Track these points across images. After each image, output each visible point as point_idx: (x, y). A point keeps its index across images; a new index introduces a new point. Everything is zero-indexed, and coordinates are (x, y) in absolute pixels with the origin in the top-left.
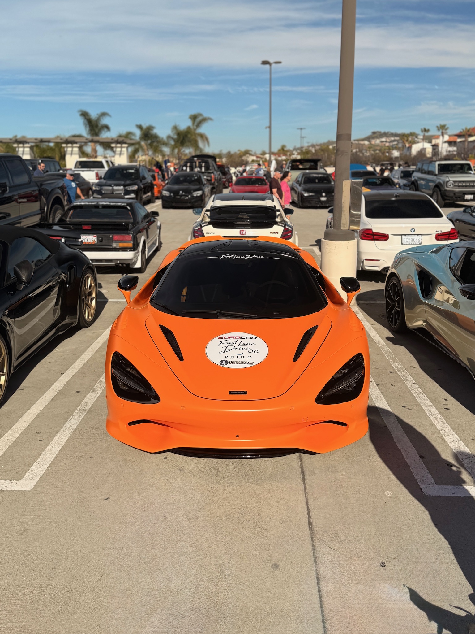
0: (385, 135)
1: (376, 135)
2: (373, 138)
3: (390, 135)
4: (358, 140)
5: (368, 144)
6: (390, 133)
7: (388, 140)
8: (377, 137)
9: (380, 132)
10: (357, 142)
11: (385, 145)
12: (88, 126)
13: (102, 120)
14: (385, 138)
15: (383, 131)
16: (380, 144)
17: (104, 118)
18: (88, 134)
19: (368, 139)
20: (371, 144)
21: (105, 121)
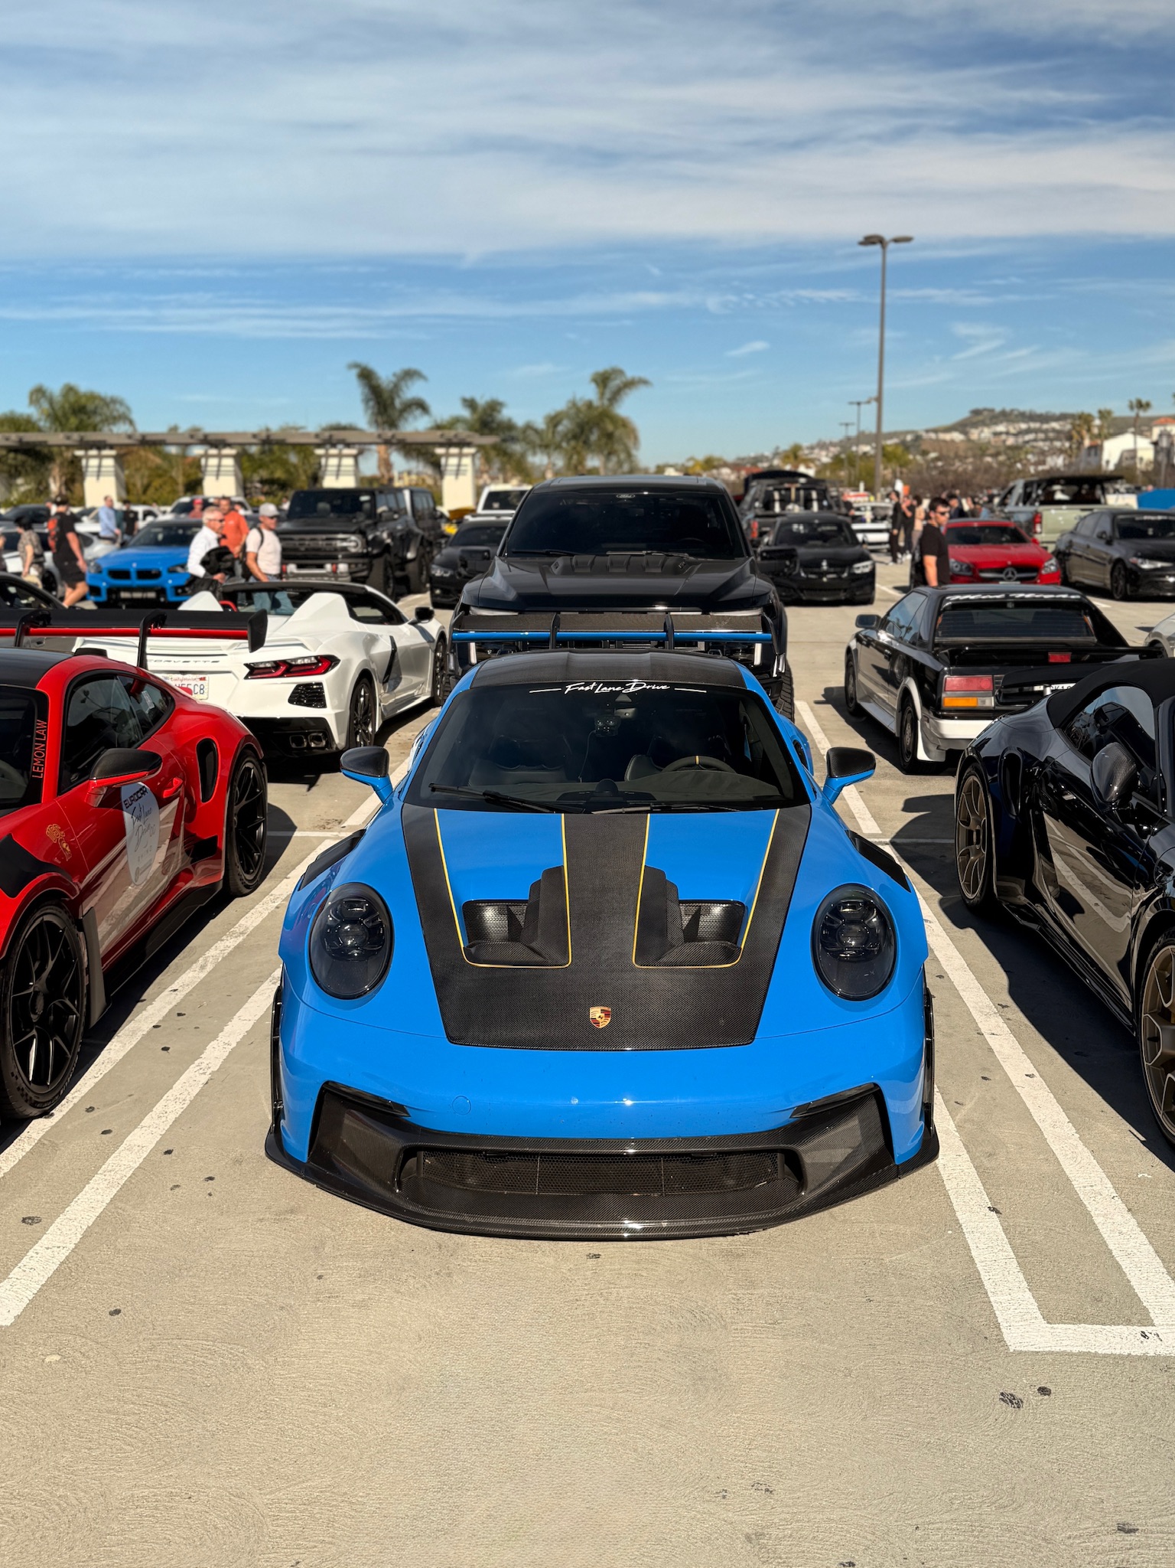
0: (1005, 416)
1: (980, 417)
2: (975, 425)
3: (1017, 416)
4: (936, 431)
5: (962, 441)
6: (1016, 413)
7: (1012, 430)
8: (984, 424)
9: (992, 411)
10: (933, 436)
11: (1004, 441)
12: (371, 403)
13: (404, 389)
14: (1005, 424)
15: (998, 409)
16: (993, 440)
17: (409, 383)
18: (370, 423)
19: (962, 427)
20: (969, 440)
21: (413, 391)
